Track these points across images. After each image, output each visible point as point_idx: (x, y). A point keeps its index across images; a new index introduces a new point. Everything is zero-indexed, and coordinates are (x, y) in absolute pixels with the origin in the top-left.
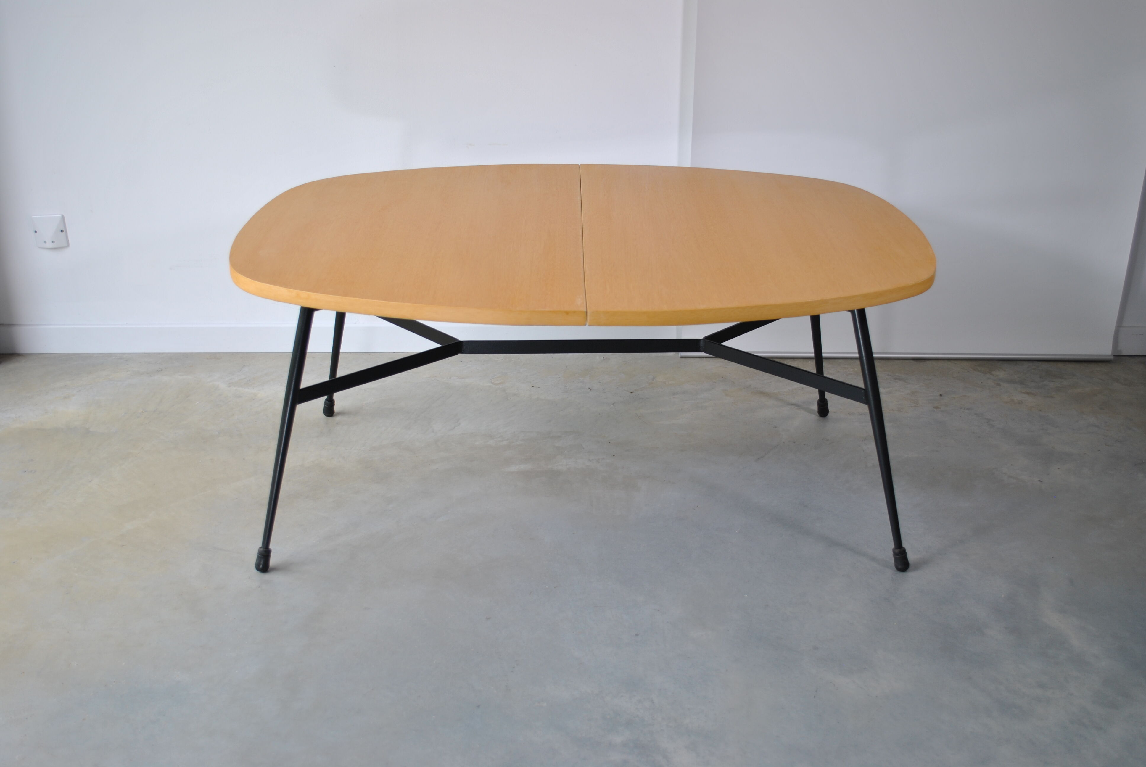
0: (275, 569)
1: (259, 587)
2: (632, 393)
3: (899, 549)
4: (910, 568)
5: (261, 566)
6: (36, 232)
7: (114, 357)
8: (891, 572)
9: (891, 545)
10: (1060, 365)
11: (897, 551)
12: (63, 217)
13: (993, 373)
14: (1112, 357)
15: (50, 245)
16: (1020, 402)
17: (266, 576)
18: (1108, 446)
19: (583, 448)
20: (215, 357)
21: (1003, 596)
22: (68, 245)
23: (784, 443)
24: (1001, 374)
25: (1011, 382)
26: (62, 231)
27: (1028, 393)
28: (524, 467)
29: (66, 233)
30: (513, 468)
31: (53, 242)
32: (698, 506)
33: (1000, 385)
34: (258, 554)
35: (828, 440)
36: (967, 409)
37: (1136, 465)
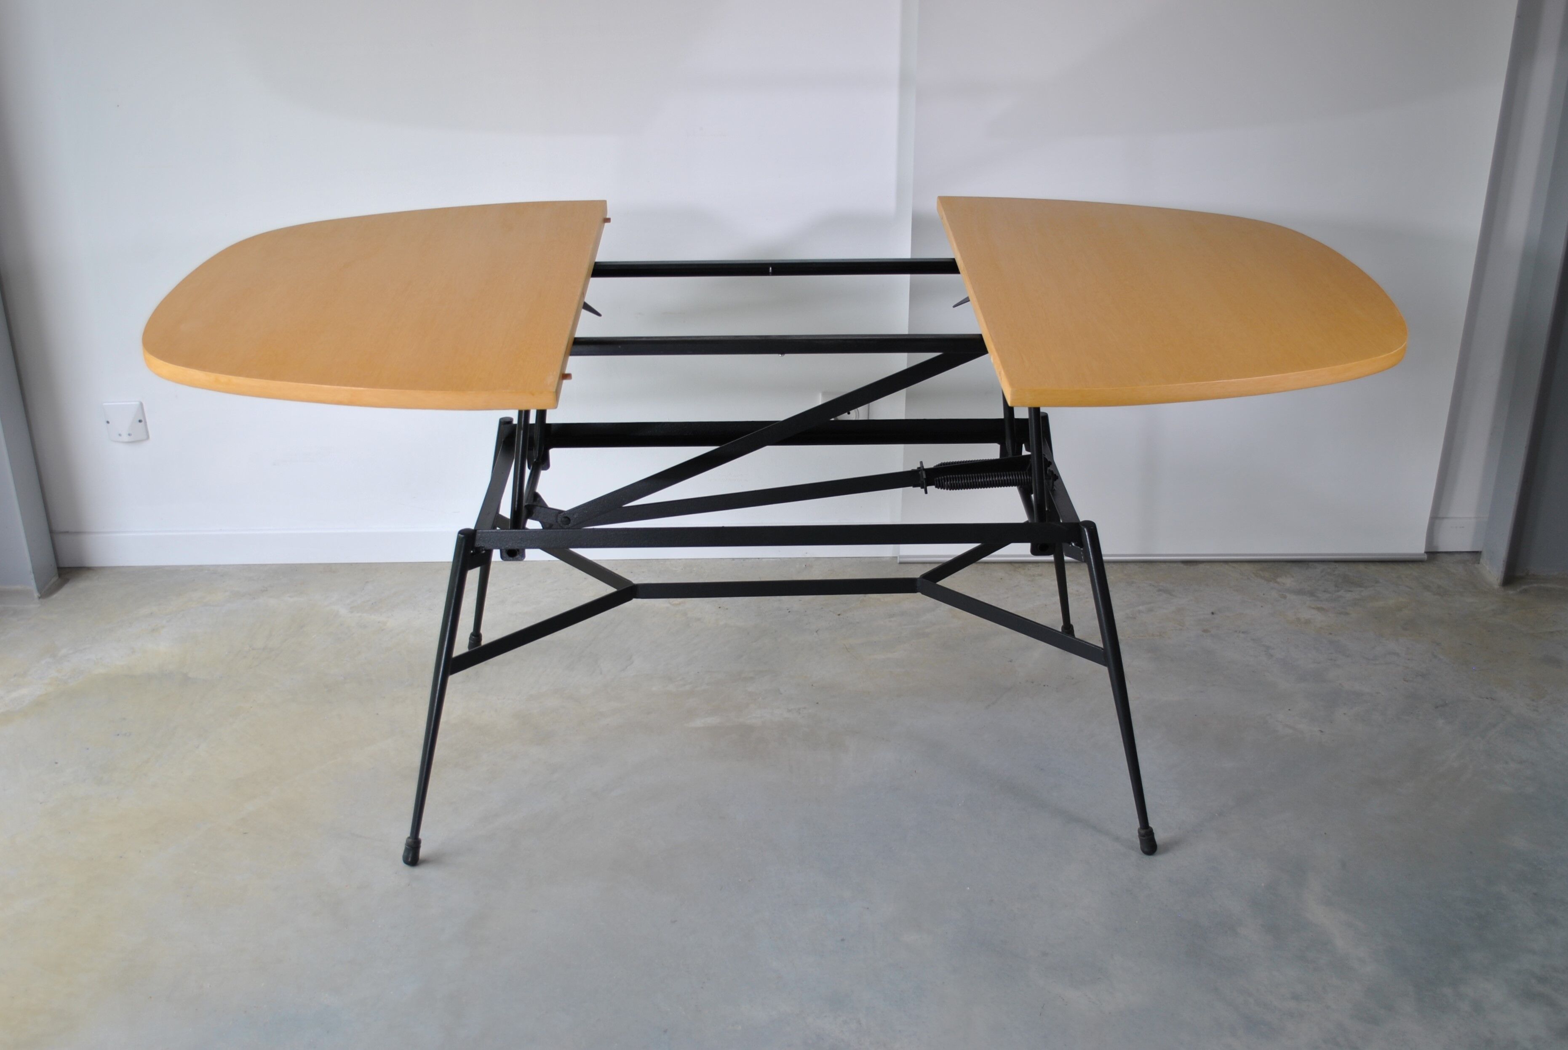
0: (426, 861)
1: (409, 885)
2: (839, 615)
3: (1145, 830)
4: (1158, 850)
5: (410, 860)
6: (108, 422)
7: (206, 572)
8: (1136, 855)
9: (1136, 824)
10: (1361, 567)
11: (1143, 832)
12: (141, 404)
13: (1279, 580)
14: (1425, 557)
15: (125, 438)
16: (1308, 622)
17: (417, 871)
18: (1407, 681)
19: (781, 694)
20: (330, 569)
21: (1263, 885)
22: (148, 438)
23: (1020, 683)
24: (1288, 581)
25: (1300, 592)
26: (140, 421)
27: (1319, 609)
28: (713, 721)
29: (146, 422)
30: (699, 723)
31: (129, 435)
32: (915, 771)
33: (1285, 597)
34: (406, 844)
35: (1073, 679)
36: (1243, 632)
37: (1437, 707)
